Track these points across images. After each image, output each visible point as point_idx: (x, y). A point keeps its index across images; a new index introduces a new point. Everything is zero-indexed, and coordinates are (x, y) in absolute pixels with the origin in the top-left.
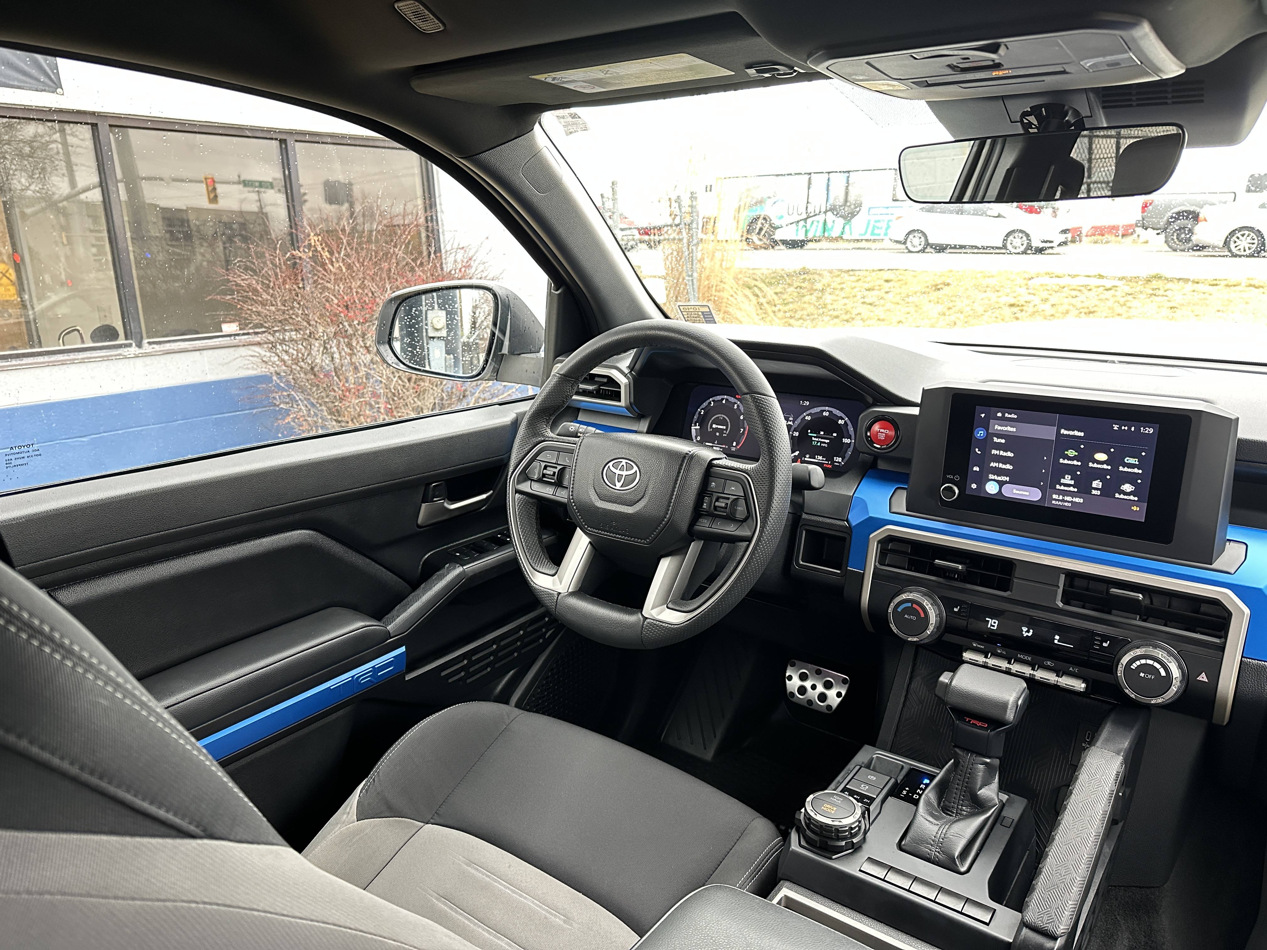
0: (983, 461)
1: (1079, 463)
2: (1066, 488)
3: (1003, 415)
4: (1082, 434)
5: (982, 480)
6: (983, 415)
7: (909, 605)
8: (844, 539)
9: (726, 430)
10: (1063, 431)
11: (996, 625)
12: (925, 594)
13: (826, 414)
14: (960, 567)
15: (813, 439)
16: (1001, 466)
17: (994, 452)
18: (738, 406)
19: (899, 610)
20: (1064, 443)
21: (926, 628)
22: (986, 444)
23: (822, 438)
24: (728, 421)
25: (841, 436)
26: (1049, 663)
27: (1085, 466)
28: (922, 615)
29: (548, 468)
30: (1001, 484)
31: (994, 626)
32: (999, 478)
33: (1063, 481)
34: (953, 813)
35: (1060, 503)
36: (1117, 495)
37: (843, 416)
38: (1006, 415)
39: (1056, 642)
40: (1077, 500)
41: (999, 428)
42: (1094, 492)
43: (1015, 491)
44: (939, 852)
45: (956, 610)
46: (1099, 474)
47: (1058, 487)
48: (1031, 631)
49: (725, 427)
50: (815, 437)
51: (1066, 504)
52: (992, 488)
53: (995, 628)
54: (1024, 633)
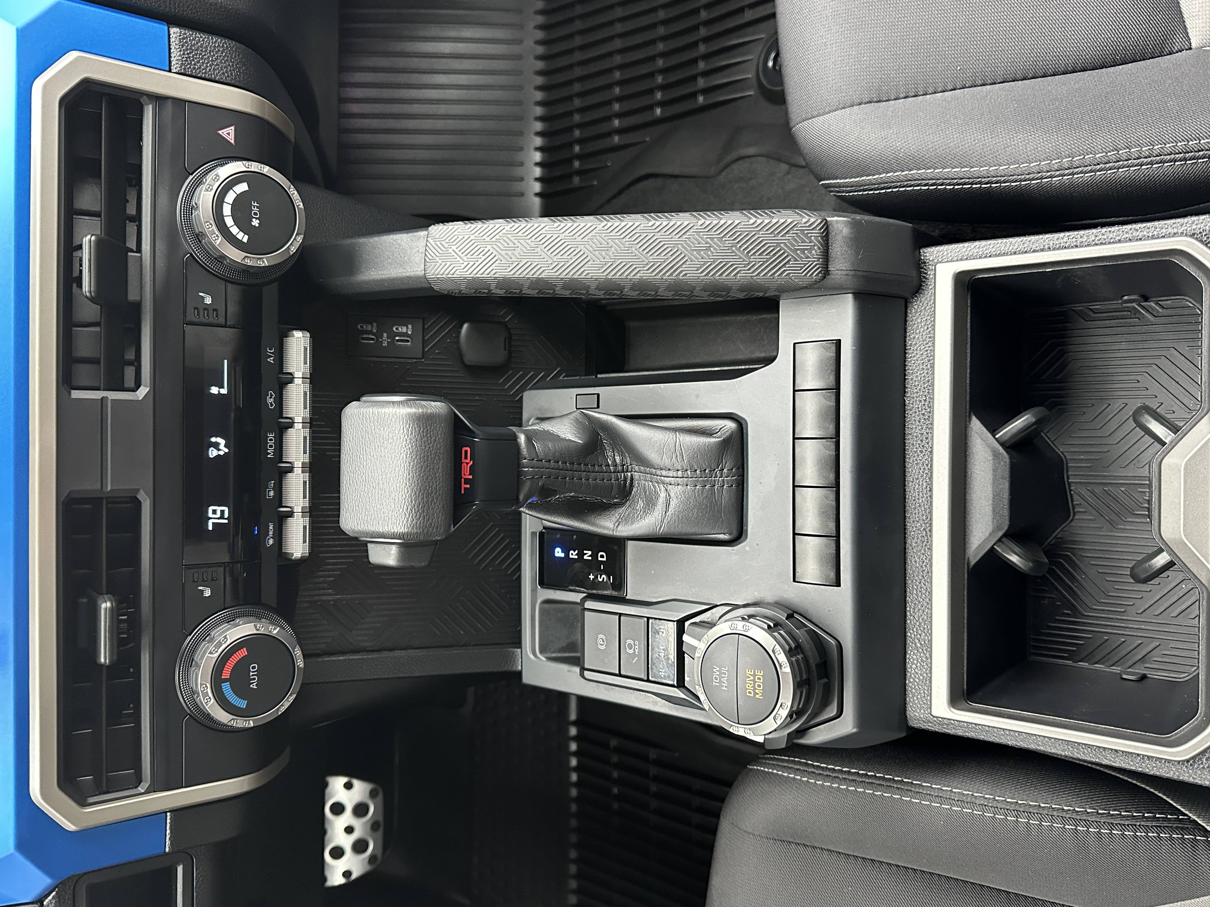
7: (226, 687)
8: (92, 890)
11: (219, 509)
12: (190, 662)
14: (106, 605)
19: (242, 704)
21: (268, 638)
26: (270, 400)
28: (244, 652)
31: (222, 512)
34: (624, 478)
39: (224, 391)
44: (723, 470)
45: (207, 593)
48: (213, 439)
53: (226, 509)
54: (221, 453)
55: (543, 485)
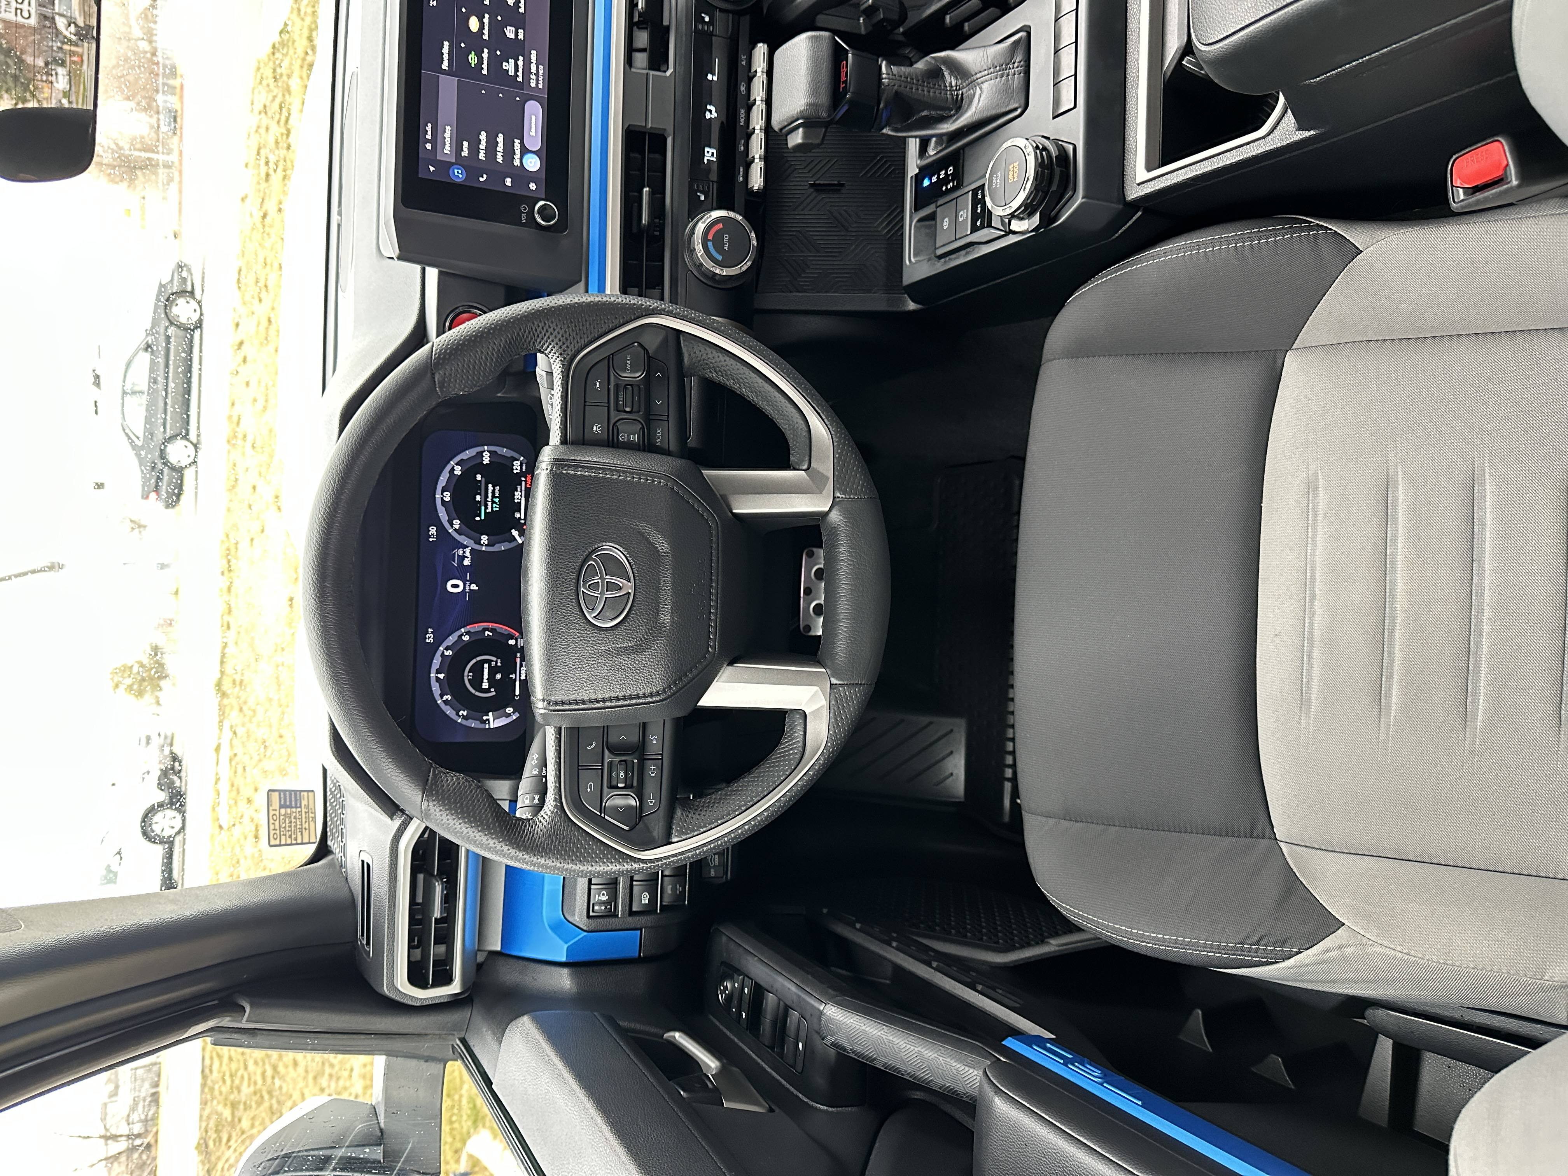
0: (498, 174)
1: (486, 50)
2: (521, 69)
3: (428, 141)
4: (446, 44)
5: (522, 175)
6: (432, 169)
7: (710, 244)
9: (489, 662)
10: (445, 65)
11: (711, 150)
12: (692, 232)
13: (447, 497)
14: (646, 190)
15: (489, 510)
16: (500, 148)
17: (482, 156)
18: (447, 649)
19: (720, 258)
20: (460, 67)
21: (734, 221)
22: (472, 166)
23: (487, 496)
24: (474, 661)
25: (479, 467)
26: (743, 89)
27: (486, 44)
28: (720, 226)
29: (614, 783)
30: (525, 151)
31: (713, 154)
32: (518, 152)
33: (511, 73)
34: (957, 95)
35: (541, 79)
36: (522, 10)
37: (448, 468)
38: (429, 137)
39: (715, 78)
40: (534, 58)
41: (448, 147)
42: (521, 36)
43: (533, 133)
44: (1014, 63)
45: (702, 198)
46: (497, 29)
47: (520, 79)
48: (709, 107)
49: (486, 666)
50: (486, 508)
51: (541, 72)
52: (533, 163)
53: (715, 151)
54: (713, 117)
55: (896, 92)
